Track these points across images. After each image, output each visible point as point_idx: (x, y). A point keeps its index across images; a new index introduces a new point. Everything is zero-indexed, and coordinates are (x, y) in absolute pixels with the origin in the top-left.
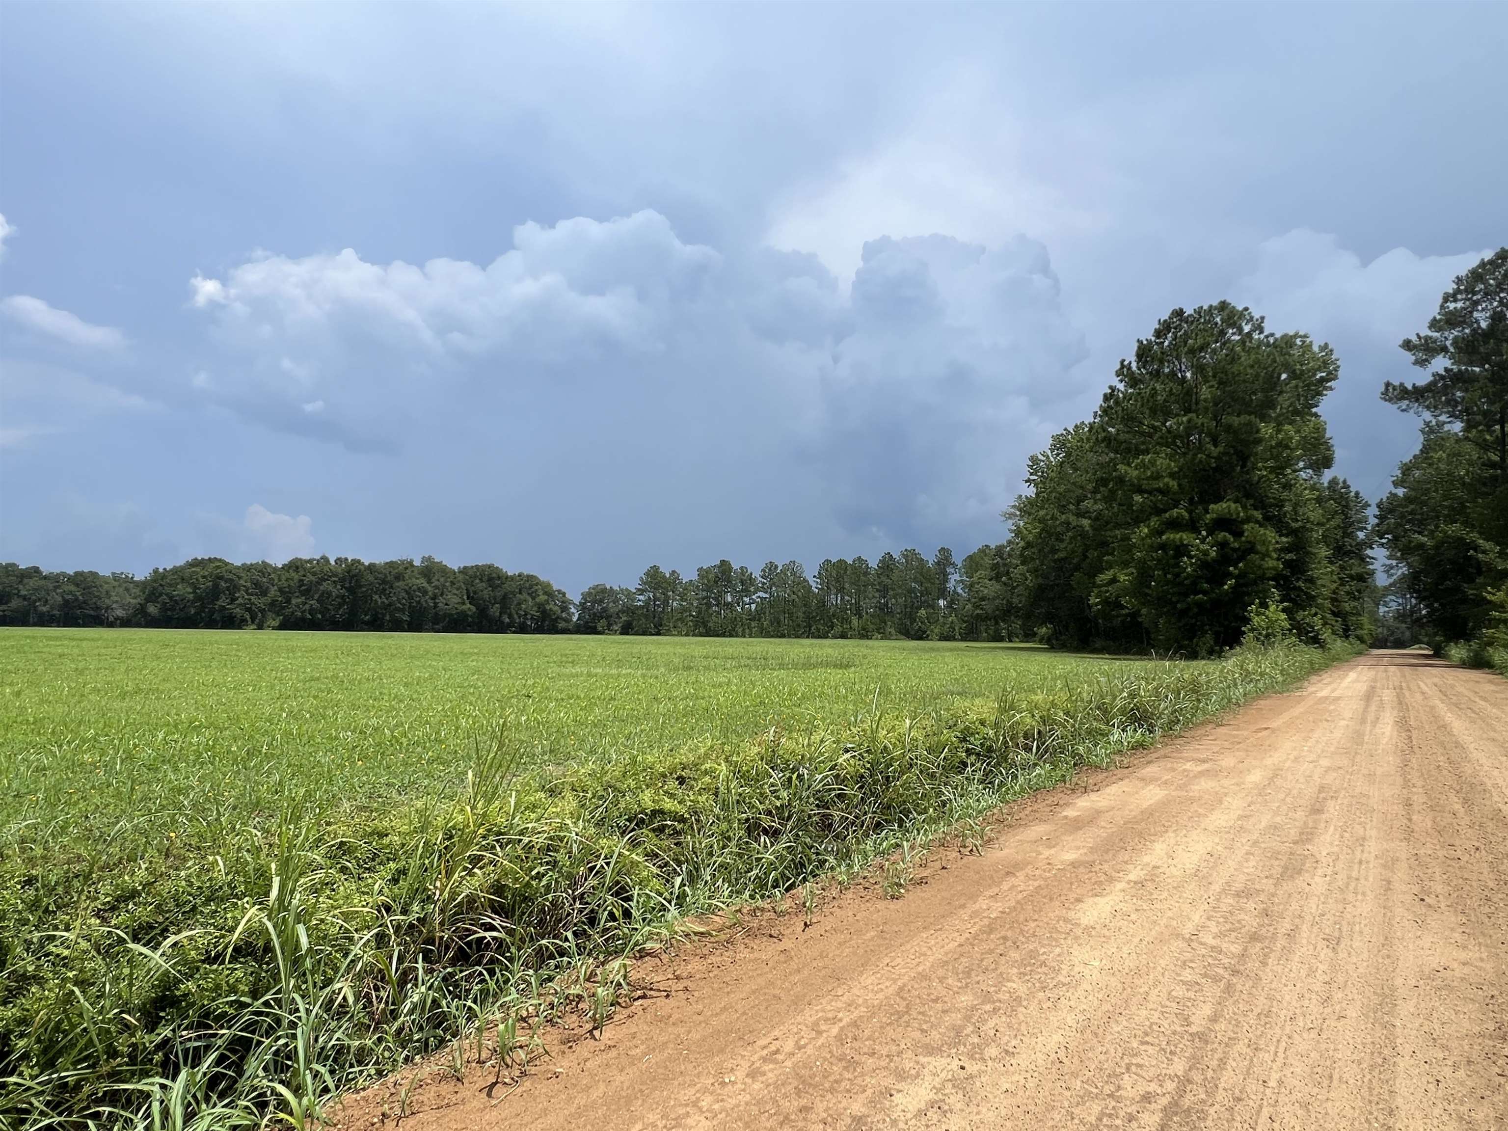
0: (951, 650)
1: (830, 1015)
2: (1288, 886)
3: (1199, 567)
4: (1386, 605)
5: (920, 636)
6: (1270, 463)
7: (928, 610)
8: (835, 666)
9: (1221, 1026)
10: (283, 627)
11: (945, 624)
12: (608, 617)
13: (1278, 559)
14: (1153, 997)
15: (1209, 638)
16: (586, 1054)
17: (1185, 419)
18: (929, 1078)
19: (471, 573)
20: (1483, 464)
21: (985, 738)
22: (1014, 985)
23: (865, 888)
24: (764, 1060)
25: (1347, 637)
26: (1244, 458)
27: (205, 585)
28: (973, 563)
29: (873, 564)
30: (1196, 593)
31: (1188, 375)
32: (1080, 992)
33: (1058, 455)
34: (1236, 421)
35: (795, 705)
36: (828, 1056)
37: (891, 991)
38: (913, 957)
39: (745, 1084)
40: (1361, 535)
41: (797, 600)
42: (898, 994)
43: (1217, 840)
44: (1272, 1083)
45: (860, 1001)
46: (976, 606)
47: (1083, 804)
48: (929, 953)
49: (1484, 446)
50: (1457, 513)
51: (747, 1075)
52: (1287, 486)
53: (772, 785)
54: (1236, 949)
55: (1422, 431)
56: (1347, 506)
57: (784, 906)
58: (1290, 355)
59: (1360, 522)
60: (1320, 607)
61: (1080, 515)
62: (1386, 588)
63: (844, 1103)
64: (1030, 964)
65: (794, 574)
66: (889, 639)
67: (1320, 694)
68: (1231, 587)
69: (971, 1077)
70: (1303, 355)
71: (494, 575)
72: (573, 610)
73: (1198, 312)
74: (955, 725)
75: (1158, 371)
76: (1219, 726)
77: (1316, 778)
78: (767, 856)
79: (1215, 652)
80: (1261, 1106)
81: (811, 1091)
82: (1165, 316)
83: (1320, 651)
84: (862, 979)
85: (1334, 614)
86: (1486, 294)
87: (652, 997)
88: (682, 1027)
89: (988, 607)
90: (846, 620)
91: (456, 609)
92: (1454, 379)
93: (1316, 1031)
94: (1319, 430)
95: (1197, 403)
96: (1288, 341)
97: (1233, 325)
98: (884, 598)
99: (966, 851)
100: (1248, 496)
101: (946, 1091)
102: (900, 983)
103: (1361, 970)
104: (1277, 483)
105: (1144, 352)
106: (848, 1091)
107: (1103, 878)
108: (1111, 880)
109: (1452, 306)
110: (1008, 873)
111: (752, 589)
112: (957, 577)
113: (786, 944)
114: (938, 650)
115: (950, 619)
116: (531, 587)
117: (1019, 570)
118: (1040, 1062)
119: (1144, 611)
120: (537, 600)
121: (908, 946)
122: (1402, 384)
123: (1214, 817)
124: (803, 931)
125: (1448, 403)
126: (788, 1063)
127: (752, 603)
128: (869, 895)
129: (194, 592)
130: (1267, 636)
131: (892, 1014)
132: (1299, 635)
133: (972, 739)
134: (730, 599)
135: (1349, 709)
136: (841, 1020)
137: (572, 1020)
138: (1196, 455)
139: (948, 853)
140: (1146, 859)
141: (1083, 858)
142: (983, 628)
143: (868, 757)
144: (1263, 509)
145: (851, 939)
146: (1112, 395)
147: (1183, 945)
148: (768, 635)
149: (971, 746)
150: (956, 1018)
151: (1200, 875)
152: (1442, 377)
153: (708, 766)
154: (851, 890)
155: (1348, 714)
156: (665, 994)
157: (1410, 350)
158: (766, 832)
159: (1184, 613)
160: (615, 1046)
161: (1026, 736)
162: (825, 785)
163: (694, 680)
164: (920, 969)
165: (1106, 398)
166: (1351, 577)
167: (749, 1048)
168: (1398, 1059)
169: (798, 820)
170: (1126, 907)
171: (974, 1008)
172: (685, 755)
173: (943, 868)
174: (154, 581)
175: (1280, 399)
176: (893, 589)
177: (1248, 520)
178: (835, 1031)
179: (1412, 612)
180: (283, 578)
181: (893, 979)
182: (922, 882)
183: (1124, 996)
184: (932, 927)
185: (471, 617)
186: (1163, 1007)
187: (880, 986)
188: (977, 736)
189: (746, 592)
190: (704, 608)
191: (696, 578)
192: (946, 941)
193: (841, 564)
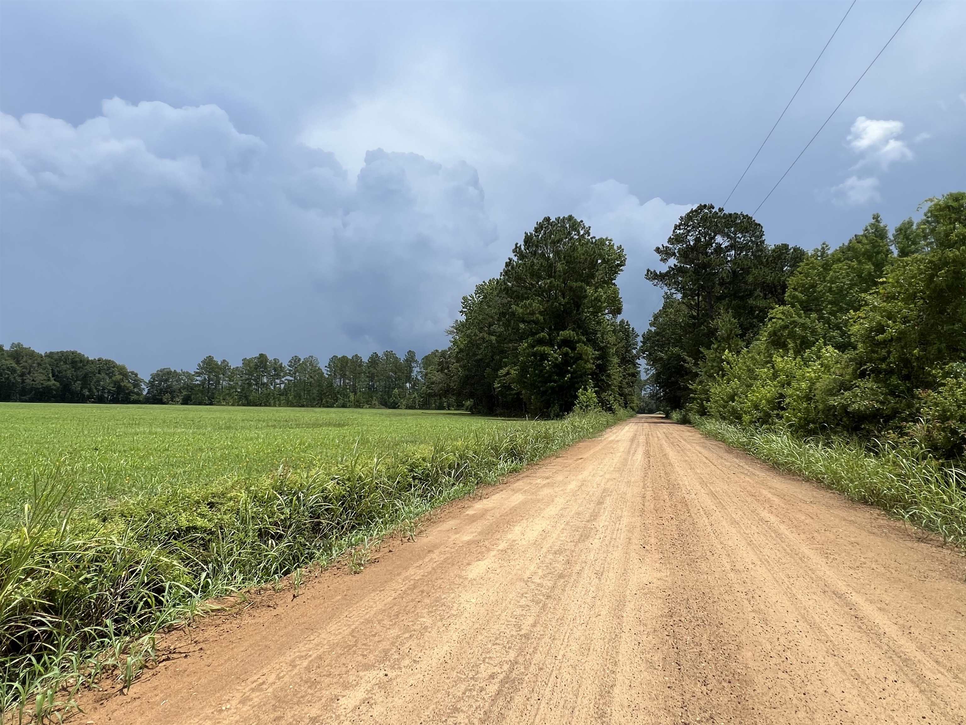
0: (412, 415)
1: (304, 654)
2: (581, 546)
3: (554, 367)
4: (645, 390)
5: (394, 406)
6: (591, 310)
7: (399, 390)
8: (335, 425)
9: (539, 628)
11: (410, 399)
12: (172, 392)
13: (593, 364)
14: (503, 617)
15: (557, 407)
16: (115, 707)
17: (548, 281)
18: (364, 685)
19: (56, 357)
20: (690, 317)
21: (425, 469)
22: (424, 620)
23: (338, 569)
24: (253, 690)
25: (626, 407)
26: (578, 306)
28: (427, 361)
29: (365, 359)
30: (551, 382)
31: (551, 255)
32: (463, 619)
33: (479, 297)
34: (574, 284)
35: (302, 451)
36: (299, 681)
37: (346, 632)
38: (364, 609)
39: (237, 708)
40: (634, 351)
41: (313, 382)
42: (351, 634)
43: (548, 523)
44: (560, 657)
45: (326, 642)
46: (428, 387)
47: (479, 506)
48: (374, 605)
49: (690, 307)
50: (678, 342)
51: (239, 703)
52: (599, 323)
53: (280, 505)
54: (550, 584)
55: (663, 297)
56: (628, 336)
57: (280, 586)
58: (603, 249)
59: (634, 345)
60: (613, 390)
61: (490, 334)
62: (646, 381)
63: (306, 710)
64: (435, 606)
65: (311, 364)
66: (374, 408)
67: (610, 439)
68: (568, 378)
69: (391, 680)
70: (609, 250)
71: (77, 359)
72: (143, 386)
73: (558, 219)
74: (406, 461)
75: (535, 252)
76: (557, 457)
77: (602, 485)
78: (272, 553)
79: (559, 416)
80: (552, 671)
81: (284, 706)
82: (540, 220)
83: (612, 415)
84: (328, 628)
85: (619, 394)
86: (693, 227)
87: (174, 659)
88: (195, 676)
89: (436, 388)
90: (346, 396)
91: (42, 384)
92: (679, 270)
93: (585, 625)
94: (616, 292)
95: (555, 272)
96: (602, 242)
97: (575, 230)
98: (372, 381)
99: (405, 540)
100: (579, 327)
101: (374, 691)
102: (353, 627)
103: (611, 589)
104: (594, 321)
105: (528, 240)
106: (309, 702)
107: (484, 549)
108: (489, 550)
109: (678, 232)
110: (429, 551)
111: (282, 374)
112: (418, 369)
113: (279, 610)
114: (403, 415)
115: (413, 396)
116: (109, 369)
117: (454, 366)
118: (434, 664)
119: (523, 392)
120: (114, 378)
121: (361, 603)
122: (655, 271)
123: (548, 510)
124: (292, 600)
125: (675, 283)
126: (270, 690)
127: (281, 384)
128: (340, 572)
130: (587, 406)
131: (345, 648)
132: (602, 406)
133: (417, 470)
134: (265, 380)
135: (622, 447)
136: (310, 656)
137: (106, 684)
138: (553, 303)
139: (394, 542)
140: (509, 536)
141: (476, 539)
142: (433, 402)
143: (348, 484)
144: (587, 335)
145: (324, 602)
146: (510, 262)
147: (523, 584)
148: (292, 405)
149: (416, 474)
150: (385, 645)
151: (537, 543)
152: (673, 269)
153: (232, 494)
154: (329, 571)
155: (622, 449)
156: (185, 655)
157: (659, 253)
158: (273, 537)
159: (544, 393)
160: (139, 698)
161: (450, 467)
162: (317, 502)
163: (232, 435)
164: (367, 616)
165: (507, 265)
166: (629, 374)
167: (243, 684)
168: (623, 634)
169: (296, 527)
170: (496, 566)
171: (398, 637)
172: (216, 487)
173: (390, 551)
175: (597, 274)
176: (377, 376)
177: (579, 341)
178: (305, 664)
179: (657, 394)
181: (348, 625)
182: (376, 561)
183: (487, 618)
184: (378, 589)
185: (55, 390)
186: (508, 621)
187: (339, 631)
188: (420, 468)
189: (278, 376)
190: (246, 386)
191: (241, 365)
192: (386, 597)
193: (344, 359)
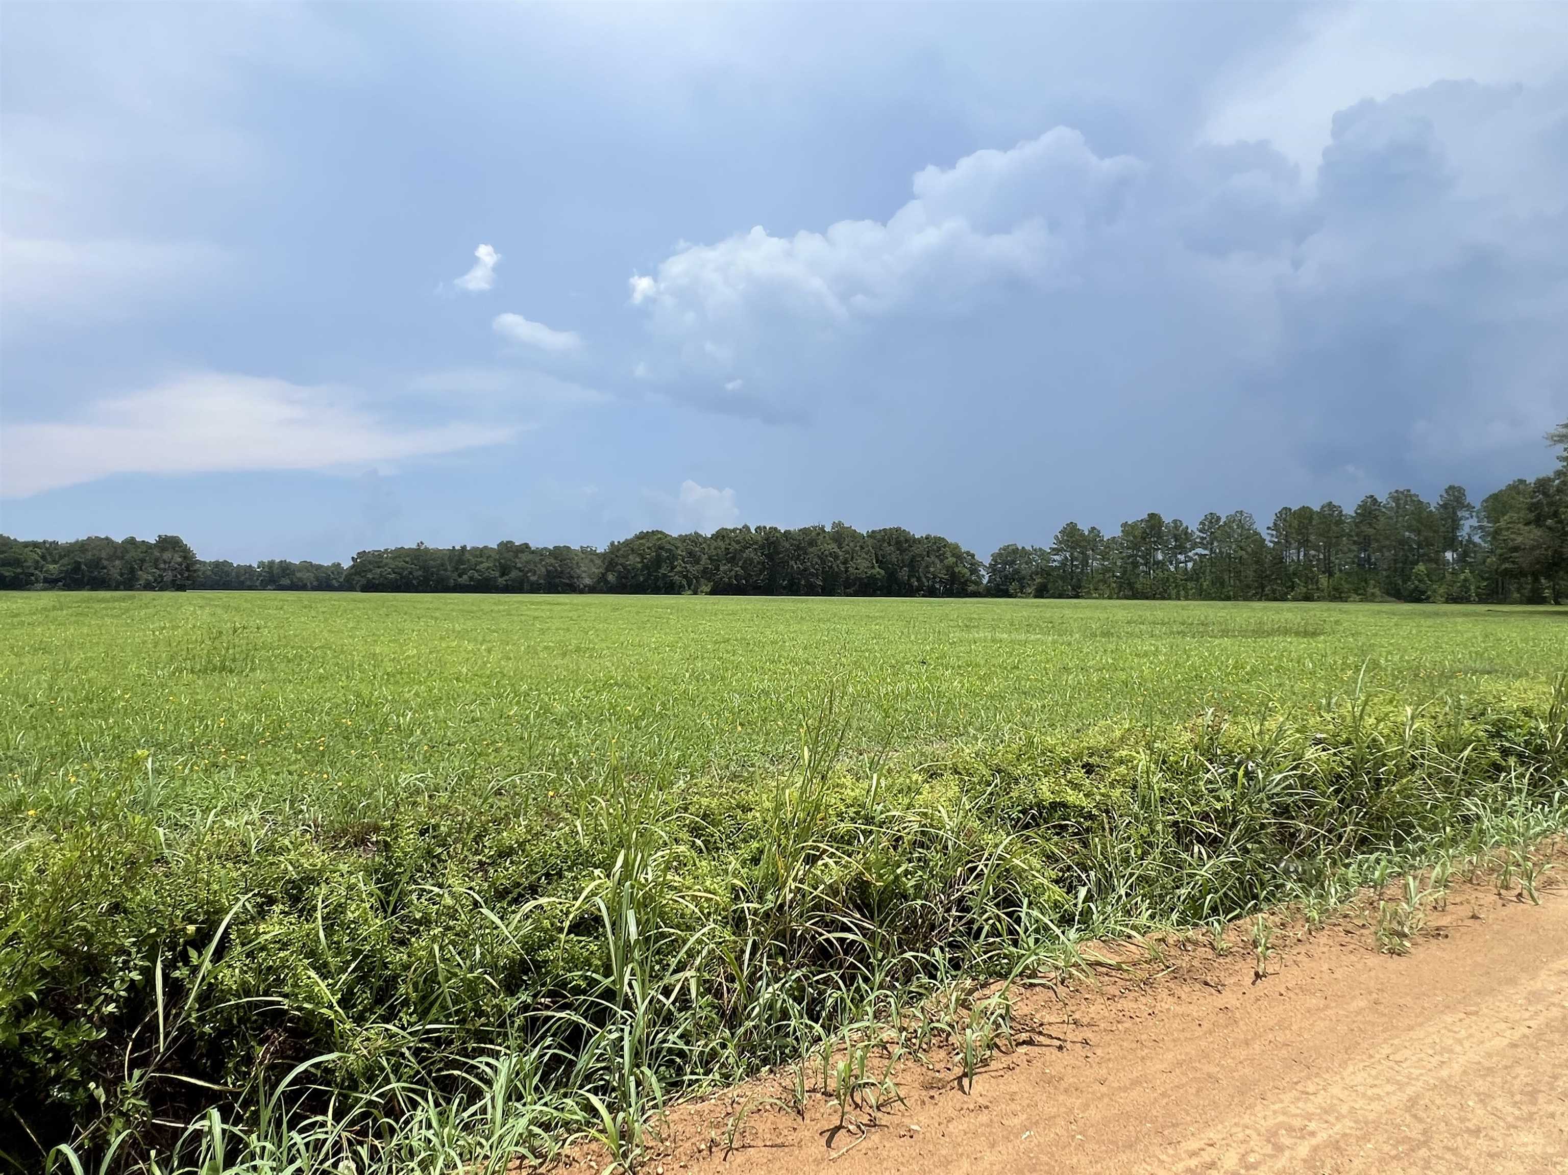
0: (1466, 615)
1: (1297, 1123)
5: (1417, 597)
7: (1428, 565)
8: (1298, 634)
10: (713, 592)
11: (1455, 582)
12: (1021, 580)
16: (950, 1112)
19: (879, 537)
21: (1532, 734)
23: (1348, 932)
27: (651, 555)
28: (1498, 504)
29: (1349, 510)
35: (1241, 681)
37: (1394, 1101)
38: (1431, 1052)
41: (1246, 556)
42: (1408, 1110)
45: (1344, 1109)
46: (1504, 559)
48: (1458, 1049)
53: (1210, 782)
57: (1226, 942)
65: (1241, 525)
66: (1372, 601)
71: (903, 538)
72: (983, 572)
74: (1483, 714)
78: (1202, 873)
84: (1345, 1074)
87: (1041, 1045)
88: (1078, 1098)
89: (1522, 559)
90: (1312, 579)
91: (866, 573)
98: (1365, 551)
99: (1511, 895)
102: (1410, 1091)
111: (1188, 545)
112: (1474, 522)
113: (1229, 998)
114: (1445, 614)
115: (1462, 577)
116: (939, 549)
120: (946, 562)
121: (1419, 1033)
124: (1253, 983)
127: (1187, 562)
128: (1353, 943)
129: (642, 562)
131: (1398, 1142)
133: (1511, 734)
134: (1160, 557)
136: (1313, 1134)
137: (939, 1058)
139: (1480, 895)
142: (1513, 587)
143: (1348, 752)
145: (1327, 1007)
149: (1507, 744)
153: (1124, 753)
154: (1326, 932)
156: (1058, 1043)
158: (1201, 841)
160: (987, 1107)
162: (1285, 788)
163: (1114, 647)
167: (1170, 1151)
169: (1247, 829)
172: (1095, 738)
173: (1474, 917)
174: (612, 552)
176: (1377, 541)
178: (1303, 1150)
180: (712, 547)
181: (1398, 1083)
182: (1438, 933)
184: (1461, 1007)
185: (881, 580)
187: (1376, 1090)
188: (1518, 730)
189: (1181, 549)
190: (1129, 567)
191: (1120, 534)
192: (1487, 1034)
193: (1305, 514)
